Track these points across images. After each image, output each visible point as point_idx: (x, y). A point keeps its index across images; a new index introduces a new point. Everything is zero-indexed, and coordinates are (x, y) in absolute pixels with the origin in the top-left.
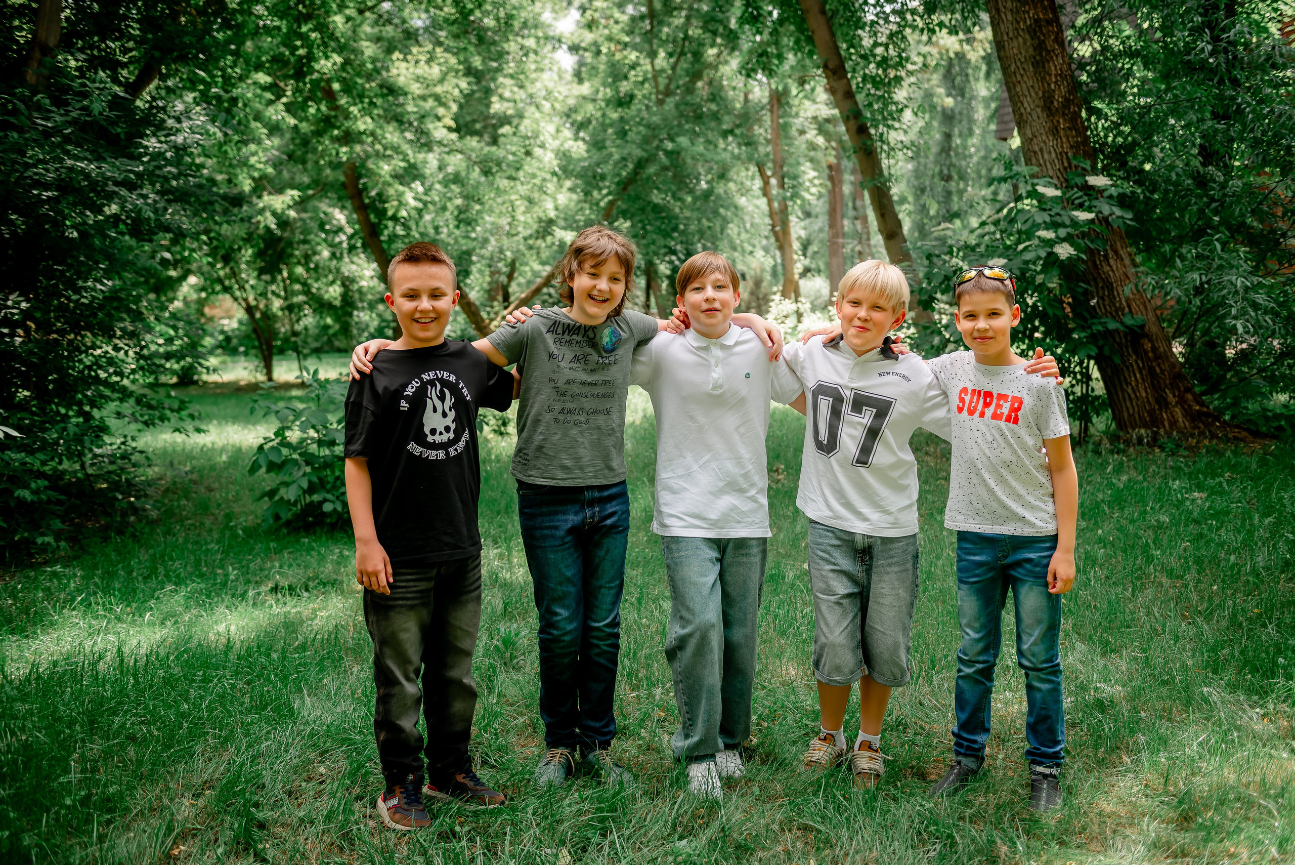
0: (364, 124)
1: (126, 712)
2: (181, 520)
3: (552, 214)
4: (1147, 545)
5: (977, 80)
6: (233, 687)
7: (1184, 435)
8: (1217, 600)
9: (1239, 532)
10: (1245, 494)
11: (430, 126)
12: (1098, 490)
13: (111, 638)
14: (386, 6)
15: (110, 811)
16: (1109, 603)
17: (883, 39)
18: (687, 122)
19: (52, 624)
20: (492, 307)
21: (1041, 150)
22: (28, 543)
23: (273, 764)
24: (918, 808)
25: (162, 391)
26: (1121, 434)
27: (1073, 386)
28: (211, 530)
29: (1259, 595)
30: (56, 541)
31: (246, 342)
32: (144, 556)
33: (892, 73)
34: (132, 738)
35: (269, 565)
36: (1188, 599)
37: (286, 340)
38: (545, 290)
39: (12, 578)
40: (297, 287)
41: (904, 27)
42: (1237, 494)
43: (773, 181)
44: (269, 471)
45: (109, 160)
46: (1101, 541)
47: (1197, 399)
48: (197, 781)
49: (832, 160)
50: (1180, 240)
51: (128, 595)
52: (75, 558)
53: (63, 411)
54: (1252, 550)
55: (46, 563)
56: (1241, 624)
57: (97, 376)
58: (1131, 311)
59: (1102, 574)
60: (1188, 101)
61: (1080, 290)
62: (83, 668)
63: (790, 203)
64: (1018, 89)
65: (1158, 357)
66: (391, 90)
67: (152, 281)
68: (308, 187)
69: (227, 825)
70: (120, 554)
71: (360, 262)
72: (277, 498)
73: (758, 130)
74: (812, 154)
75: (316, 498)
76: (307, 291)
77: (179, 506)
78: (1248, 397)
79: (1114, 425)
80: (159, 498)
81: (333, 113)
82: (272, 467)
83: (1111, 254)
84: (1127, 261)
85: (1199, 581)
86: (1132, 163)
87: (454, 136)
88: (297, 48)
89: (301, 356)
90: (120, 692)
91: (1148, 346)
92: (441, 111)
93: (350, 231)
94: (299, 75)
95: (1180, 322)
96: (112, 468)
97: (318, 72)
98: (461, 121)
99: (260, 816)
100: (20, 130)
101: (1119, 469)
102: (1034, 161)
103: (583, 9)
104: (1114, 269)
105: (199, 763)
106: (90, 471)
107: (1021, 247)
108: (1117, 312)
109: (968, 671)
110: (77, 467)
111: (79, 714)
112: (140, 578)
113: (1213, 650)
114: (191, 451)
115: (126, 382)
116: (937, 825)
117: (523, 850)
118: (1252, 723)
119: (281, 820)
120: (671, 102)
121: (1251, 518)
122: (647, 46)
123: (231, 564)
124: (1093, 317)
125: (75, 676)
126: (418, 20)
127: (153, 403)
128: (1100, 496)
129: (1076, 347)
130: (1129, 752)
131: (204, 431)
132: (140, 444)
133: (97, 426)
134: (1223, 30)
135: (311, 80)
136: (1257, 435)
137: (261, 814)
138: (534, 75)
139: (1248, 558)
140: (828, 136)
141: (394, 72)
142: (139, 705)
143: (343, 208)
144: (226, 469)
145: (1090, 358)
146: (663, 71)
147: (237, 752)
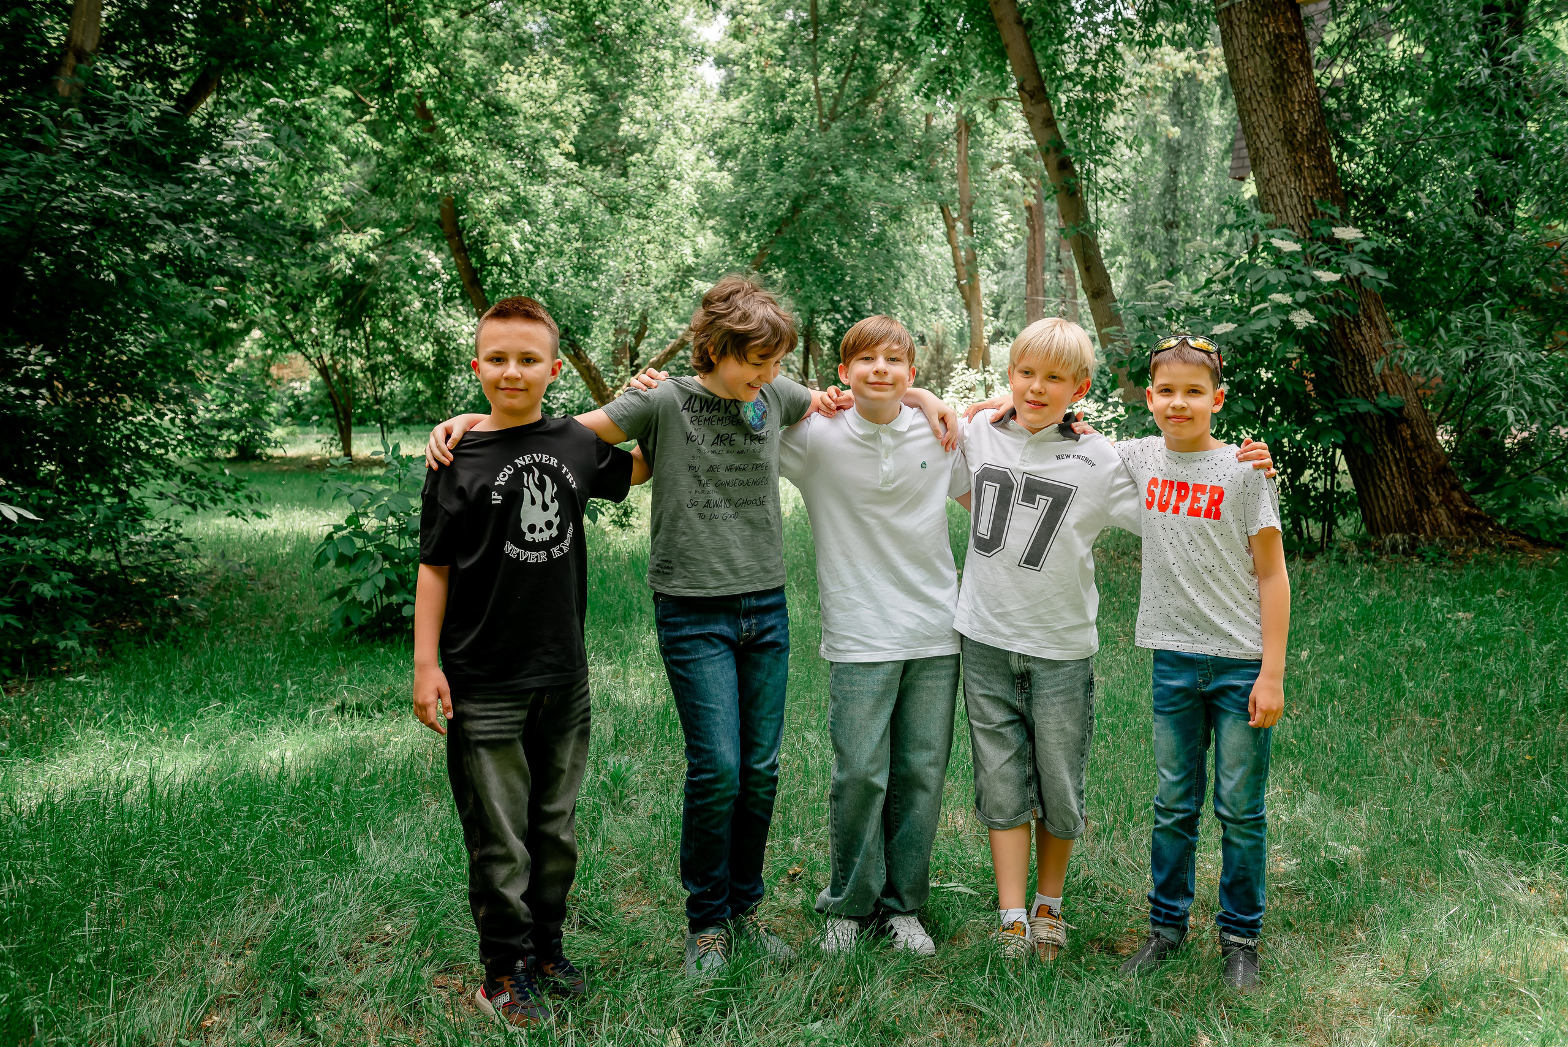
0: (462, 149)
1: (156, 853)
2: (233, 624)
3: (690, 260)
4: (1399, 675)
5: (1210, 105)
6: (284, 825)
7: (1450, 542)
8: (1480, 744)
9: (1511, 661)
10: (1520, 615)
11: (546, 153)
12: (1342, 607)
13: (144, 763)
14: (495, 7)
15: (131, 971)
16: (1349, 744)
17: (1091, 55)
18: (856, 152)
19: (73, 746)
20: (617, 372)
21: (1280, 193)
22: (49, 647)
23: (329, 919)
24: (1104, 989)
25: (214, 467)
26: (1372, 539)
27: (1315, 480)
28: (268, 636)
29: (1533, 738)
30: (82, 645)
31: (319, 409)
32: (187, 664)
33: (1101, 97)
34: (161, 885)
35: (336, 679)
36: (1445, 742)
37: (368, 408)
38: (681, 353)
39: (28, 689)
40: (382, 344)
41: (1117, 41)
42: (1510, 615)
43: (960, 226)
44: (338, 564)
45: (152, 187)
46: (1342, 669)
47: (1466, 499)
48: (236, 937)
49: (1032, 200)
50: (1450, 306)
51: (166, 711)
52: (105, 666)
53: (95, 489)
54: (1526, 683)
55: (68, 672)
56: (1508, 774)
57: (137, 447)
58: (1386, 390)
59: (1341, 709)
60: (1461, 136)
61: (1324, 364)
62: (106, 799)
63: (978, 252)
64: (1254, 119)
65: (1418, 447)
66: (497, 108)
67: (208, 334)
68: (397, 224)
69: (270, 992)
70: (158, 663)
71: (459, 315)
72: (348, 598)
73: (942, 164)
74: (1008, 192)
75: (395, 599)
76: (395, 349)
77: (231, 606)
78: (1530, 497)
79: (1364, 528)
80: (209, 596)
81: (425, 135)
82: (343, 560)
83: (1363, 320)
84: (1383, 330)
85: (1459, 720)
86: (1391, 210)
87: (573, 165)
88: (385, 57)
89: (386, 428)
90: (150, 829)
91: (1407, 433)
92: (558, 134)
93: (446, 278)
94: (386, 88)
95: (1447, 404)
96: (151, 559)
97: (409, 85)
98: (583, 147)
99: (310, 982)
100: (47, 150)
101: (1368, 582)
102: (1272, 206)
103: (733, 14)
104: (1366, 338)
105: (241, 916)
106: (124, 562)
107: (1254, 310)
108: (1370, 391)
109: (1166, 822)
110: (111, 556)
111: (98, 854)
112: (181, 693)
113: (1473, 805)
114: (249, 540)
115: (171, 456)
116: (1126, 1009)
117: (624, 1029)
118: (1516, 894)
119: (336, 988)
120: (836, 127)
121: (1526, 645)
122: (809, 60)
123: (291, 678)
124: (1341, 396)
125: (96, 807)
126: (533, 24)
127: (205, 481)
128: (1344, 614)
129: (1319, 433)
130: (1364, 926)
131: (265, 516)
132: (185, 530)
133: (135, 508)
134: (1505, 51)
135: (400, 95)
136: (1537, 542)
137: (311, 980)
138: (673, 93)
139: (1520, 693)
140: (1026, 172)
141: (503, 86)
142: (172, 845)
143: (438, 250)
144: (290, 562)
145: (1335, 446)
146: (827, 89)
147: (286, 905)
